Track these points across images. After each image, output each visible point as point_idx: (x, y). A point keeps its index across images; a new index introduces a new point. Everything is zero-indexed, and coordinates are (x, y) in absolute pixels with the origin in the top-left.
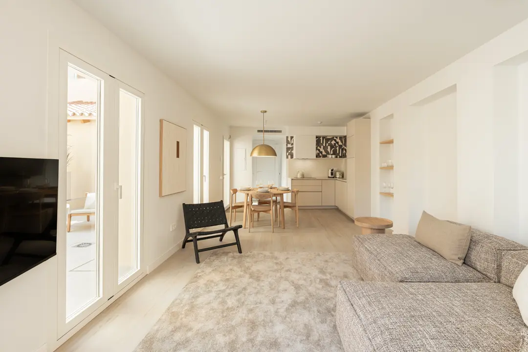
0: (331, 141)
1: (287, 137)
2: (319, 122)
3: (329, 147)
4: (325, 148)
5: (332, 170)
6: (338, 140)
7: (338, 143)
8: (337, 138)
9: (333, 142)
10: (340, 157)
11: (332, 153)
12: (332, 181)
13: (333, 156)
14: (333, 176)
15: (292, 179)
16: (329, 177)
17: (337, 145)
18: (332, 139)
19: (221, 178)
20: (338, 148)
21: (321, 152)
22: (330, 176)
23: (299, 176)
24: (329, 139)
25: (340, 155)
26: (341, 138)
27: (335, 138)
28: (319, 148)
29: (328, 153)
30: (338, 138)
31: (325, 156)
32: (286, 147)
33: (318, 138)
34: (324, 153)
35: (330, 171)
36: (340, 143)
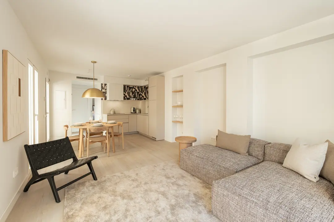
0: (132, 89)
1: (102, 84)
2: (129, 76)
3: (131, 93)
4: (129, 94)
5: (134, 108)
6: (137, 89)
7: (136, 90)
8: (136, 87)
9: (134, 90)
11: (133, 97)
12: (134, 115)
13: (134, 99)
14: (134, 112)
15: (108, 115)
16: (131, 113)
17: (136, 92)
18: (133, 88)
19: (45, 116)
20: (136, 94)
21: (126, 96)
23: (112, 113)
24: (131, 87)
25: (138, 98)
26: (138, 87)
27: (135, 87)
28: (124, 93)
30: (137, 87)
31: (128, 99)
33: (124, 86)
34: (128, 97)
35: (132, 109)
36: (138, 91)
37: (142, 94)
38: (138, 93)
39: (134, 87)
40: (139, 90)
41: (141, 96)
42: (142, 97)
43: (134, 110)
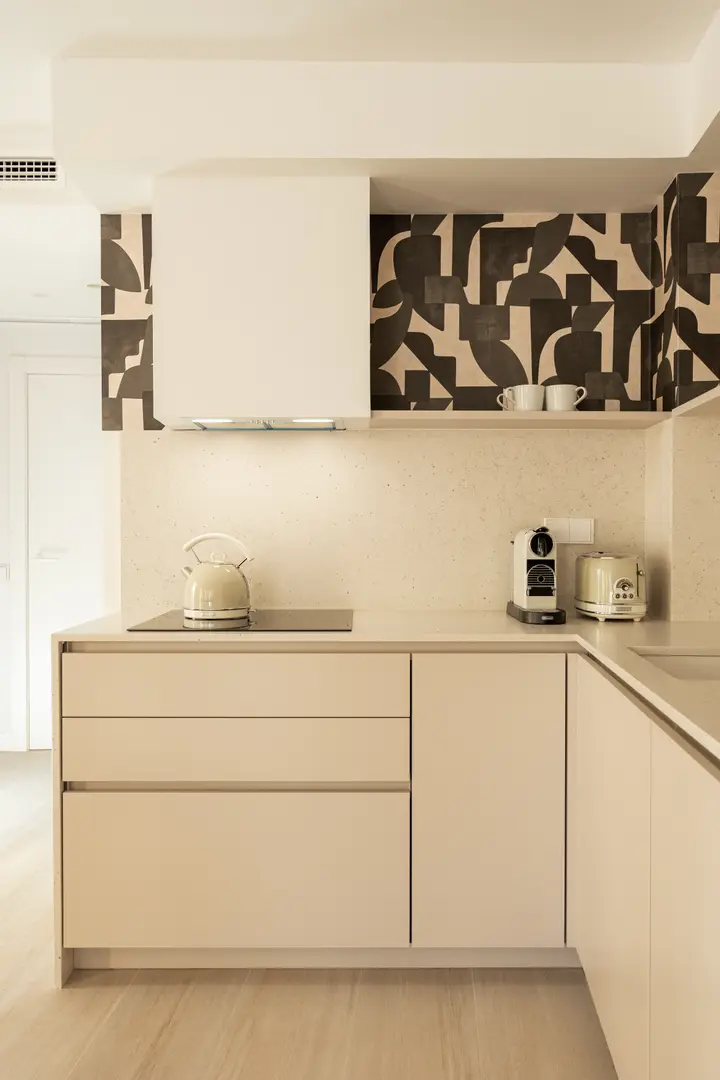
1: (111, 224)
3: (520, 318)
6: (609, 246)
7: (606, 272)
8: (597, 222)
9: (563, 267)
10: (627, 405)
11: (548, 368)
14: (548, 603)
17: (598, 294)
18: (554, 235)
20: (606, 326)
22: (523, 600)
24: (524, 236)
27: (579, 228)
29: (506, 371)
30: (614, 223)
32: (99, 317)
34: (470, 374)
36: (631, 277)
37: (684, 299)
38: (633, 306)
39: (565, 220)
40: (648, 260)
41: (677, 344)
42: (683, 359)
43: (540, 578)
